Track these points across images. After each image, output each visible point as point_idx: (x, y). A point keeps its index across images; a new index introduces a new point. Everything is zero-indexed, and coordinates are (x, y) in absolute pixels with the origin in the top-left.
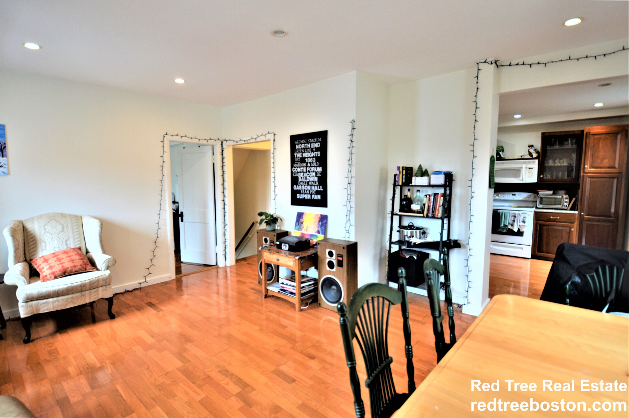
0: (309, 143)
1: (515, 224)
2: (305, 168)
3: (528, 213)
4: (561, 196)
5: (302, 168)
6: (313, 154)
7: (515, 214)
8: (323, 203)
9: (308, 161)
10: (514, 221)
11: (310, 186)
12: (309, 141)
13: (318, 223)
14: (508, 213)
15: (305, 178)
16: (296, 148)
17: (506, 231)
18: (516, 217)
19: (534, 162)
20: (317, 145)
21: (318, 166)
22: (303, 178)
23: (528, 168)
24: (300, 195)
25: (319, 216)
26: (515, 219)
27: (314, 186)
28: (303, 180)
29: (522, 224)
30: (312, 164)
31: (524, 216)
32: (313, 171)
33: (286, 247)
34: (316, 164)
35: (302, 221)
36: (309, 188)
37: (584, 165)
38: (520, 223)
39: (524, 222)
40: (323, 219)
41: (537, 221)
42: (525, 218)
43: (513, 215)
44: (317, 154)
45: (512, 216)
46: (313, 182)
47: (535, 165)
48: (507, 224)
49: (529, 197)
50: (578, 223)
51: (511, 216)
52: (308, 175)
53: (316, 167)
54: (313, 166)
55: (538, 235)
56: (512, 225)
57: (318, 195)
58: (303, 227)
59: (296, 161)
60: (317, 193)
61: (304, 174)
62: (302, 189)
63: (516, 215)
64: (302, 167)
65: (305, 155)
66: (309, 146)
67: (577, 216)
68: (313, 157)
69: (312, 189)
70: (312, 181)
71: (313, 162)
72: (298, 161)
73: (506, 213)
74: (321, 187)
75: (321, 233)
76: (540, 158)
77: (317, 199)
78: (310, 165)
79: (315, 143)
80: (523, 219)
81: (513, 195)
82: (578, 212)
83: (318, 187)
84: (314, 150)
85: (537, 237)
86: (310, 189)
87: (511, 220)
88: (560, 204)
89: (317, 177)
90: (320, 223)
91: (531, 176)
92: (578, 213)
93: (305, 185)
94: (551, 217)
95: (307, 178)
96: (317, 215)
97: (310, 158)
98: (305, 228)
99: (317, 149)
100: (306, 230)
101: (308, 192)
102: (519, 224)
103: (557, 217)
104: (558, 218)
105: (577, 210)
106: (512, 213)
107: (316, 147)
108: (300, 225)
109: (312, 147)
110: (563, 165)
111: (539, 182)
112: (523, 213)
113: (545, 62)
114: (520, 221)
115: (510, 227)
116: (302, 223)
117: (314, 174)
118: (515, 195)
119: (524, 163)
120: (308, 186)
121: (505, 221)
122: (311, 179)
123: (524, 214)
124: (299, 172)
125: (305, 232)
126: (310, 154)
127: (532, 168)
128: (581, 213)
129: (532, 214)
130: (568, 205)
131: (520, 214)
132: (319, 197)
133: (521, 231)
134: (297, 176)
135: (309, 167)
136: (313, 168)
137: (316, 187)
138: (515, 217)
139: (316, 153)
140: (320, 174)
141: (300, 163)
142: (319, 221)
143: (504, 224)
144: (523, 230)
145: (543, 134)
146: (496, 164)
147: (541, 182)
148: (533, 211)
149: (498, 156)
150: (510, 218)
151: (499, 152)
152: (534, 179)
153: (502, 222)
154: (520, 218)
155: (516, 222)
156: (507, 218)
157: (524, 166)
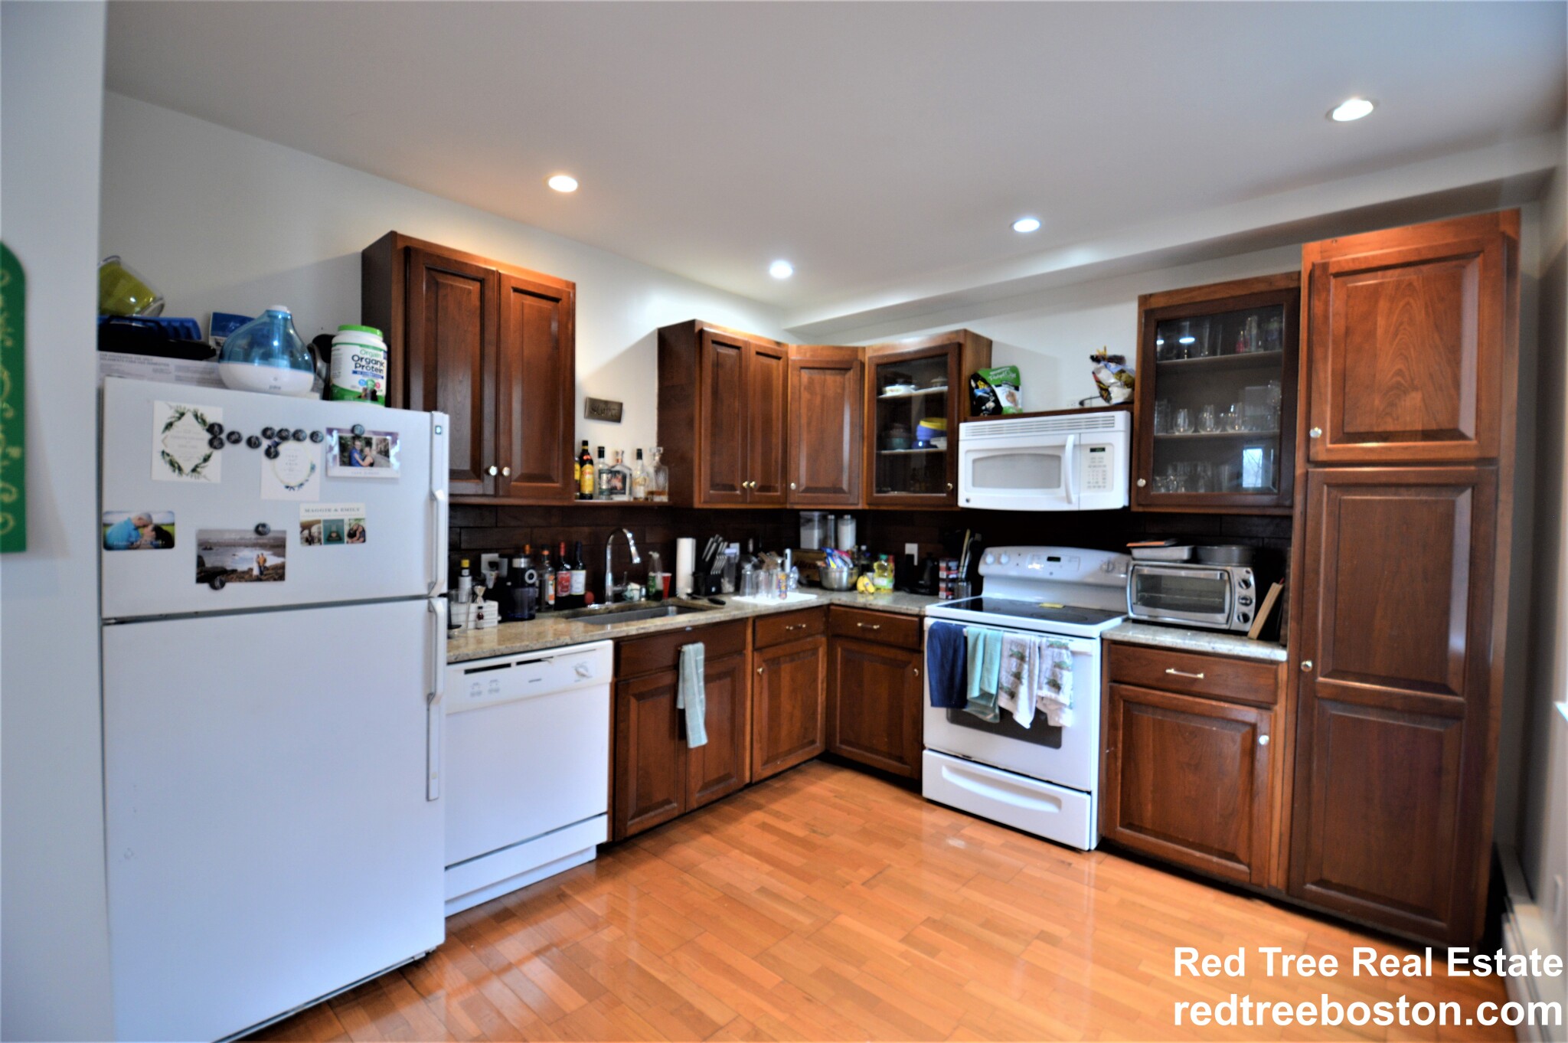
1: (1023, 691)
3: (1076, 645)
4: (1224, 570)
7: (1022, 645)
10: (1018, 676)
14: (996, 639)
17: (995, 716)
18: (1027, 659)
19: (1110, 424)
23: (1086, 445)
26: (1020, 667)
29: (1046, 692)
31: (1057, 660)
37: (1308, 428)
38: (1040, 688)
39: (1055, 685)
41: (1116, 685)
42: (1059, 665)
43: (1015, 649)
45: (1011, 656)
47: (1116, 431)
48: (993, 691)
49: (1108, 571)
50: (1291, 707)
51: (1006, 653)
55: (1120, 746)
56: (1013, 695)
63: (1027, 654)
67: (1283, 674)
73: (988, 640)
76: (1137, 405)
80: (1054, 674)
81: (1050, 559)
82: (1289, 655)
85: (1116, 758)
87: (1007, 672)
88: (1219, 609)
91: (1100, 484)
92: (1288, 661)
94: (1171, 671)
102: (1036, 692)
103: (1197, 673)
104: (1201, 676)
105: (1284, 646)
106: (1012, 642)
110: (1230, 431)
111: (1135, 509)
112: (1051, 645)
114: (1039, 677)
115: (1004, 702)
118: (1058, 559)
119: (1073, 427)
121: (985, 674)
123: (1056, 650)
127: (1103, 450)
128: (1300, 662)
129: (1094, 648)
130: (1251, 615)
131: (1039, 648)
133: (1052, 722)
138: (1022, 658)
143: (981, 690)
144: (1057, 719)
145: (1144, 300)
146: (975, 433)
147: (1141, 509)
148: (1096, 635)
149: (990, 405)
150: (1005, 660)
151: (993, 386)
152: (1114, 496)
153: (973, 680)
154: (1040, 663)
155: (1025, 681)
156: (991, 663)
157: (1071, 440)
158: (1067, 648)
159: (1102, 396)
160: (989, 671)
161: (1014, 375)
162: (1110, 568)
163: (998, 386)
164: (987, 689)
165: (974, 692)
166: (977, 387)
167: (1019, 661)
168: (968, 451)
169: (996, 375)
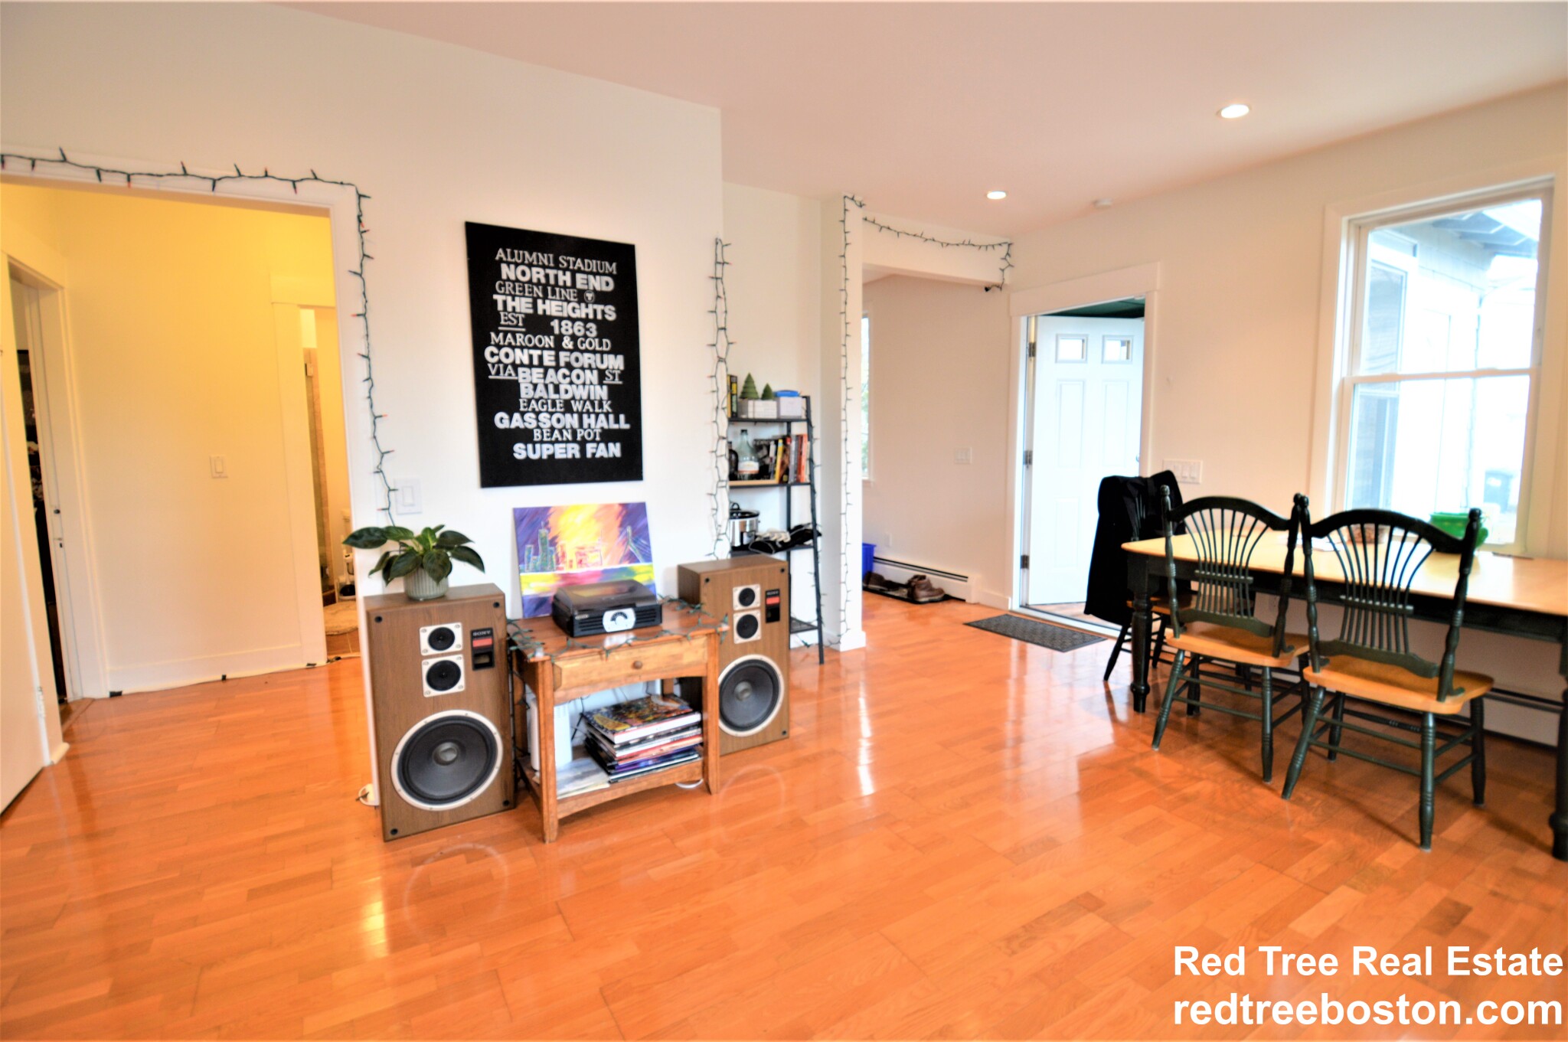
0: (564, 270)
2: (553, 353)
5: (536, 353)
6: (582, 311)
8: (629, 467)
9: (563, 331)
11: (576, 416)
12: (566, 264)
13: (621, 533)
15: (551, 388)
16: (504, 277)
20: (603, 284)
21: (608, 353)
22: (541, 387)
24: (530, 446)
25: (618, 509)
27: (593, 416)
28: (540, 392)
30: (582, 342)
32: (586, 366)
33: (624, 618)
34: (601, 345)
35: (549, 538)
36: (571, 420)
40: (633, 516)
44: (603, 313)
46: (588, 403)
52: (565, 376)
53: (602, 353)
54: (586, 351)
57: (611, 445)
58: (564, 555)
59: (502, 322)
60: (607, 436)
61: (545, 374)
62: (538, 427)
64: (535, 347)
65: (550, 307)
66: (566, 278)
68: (586, 321)
69: (585, 426)
70: (585, 397)
71: (585, 337)
72: (517, 326)
74: (622, 417)
75: (640, 558)
77: (605, 455)
78: (575, 345)
79: (595, 274)
83: (611, 417)
84: (590, 296)
86: (576, 425)
89: (605, 388)
90: (629, 530)
93: (552, 414)
95: (562, 388)
96: (608, 507)
97: (574, 320)
98: (571, 555)
99: (601, 298)
100: (580, 562)
101: (568, 435)
107: (598, 288)
108: (544, 550)
109: (579, 286)
116: (553, 542)
117: (594, 377)
120: (568, 415)
122: (581, 393)
124: (522, 365)
125: (576, 570)
126: (574, 309)
132: (615, 450)
134: (514, 377)
135: (571, 351)
136: (587, 355)
137: (602, 417)
139: (599, 308)
140: (617, 379)
141: (525, 334)
142: (622, 525)
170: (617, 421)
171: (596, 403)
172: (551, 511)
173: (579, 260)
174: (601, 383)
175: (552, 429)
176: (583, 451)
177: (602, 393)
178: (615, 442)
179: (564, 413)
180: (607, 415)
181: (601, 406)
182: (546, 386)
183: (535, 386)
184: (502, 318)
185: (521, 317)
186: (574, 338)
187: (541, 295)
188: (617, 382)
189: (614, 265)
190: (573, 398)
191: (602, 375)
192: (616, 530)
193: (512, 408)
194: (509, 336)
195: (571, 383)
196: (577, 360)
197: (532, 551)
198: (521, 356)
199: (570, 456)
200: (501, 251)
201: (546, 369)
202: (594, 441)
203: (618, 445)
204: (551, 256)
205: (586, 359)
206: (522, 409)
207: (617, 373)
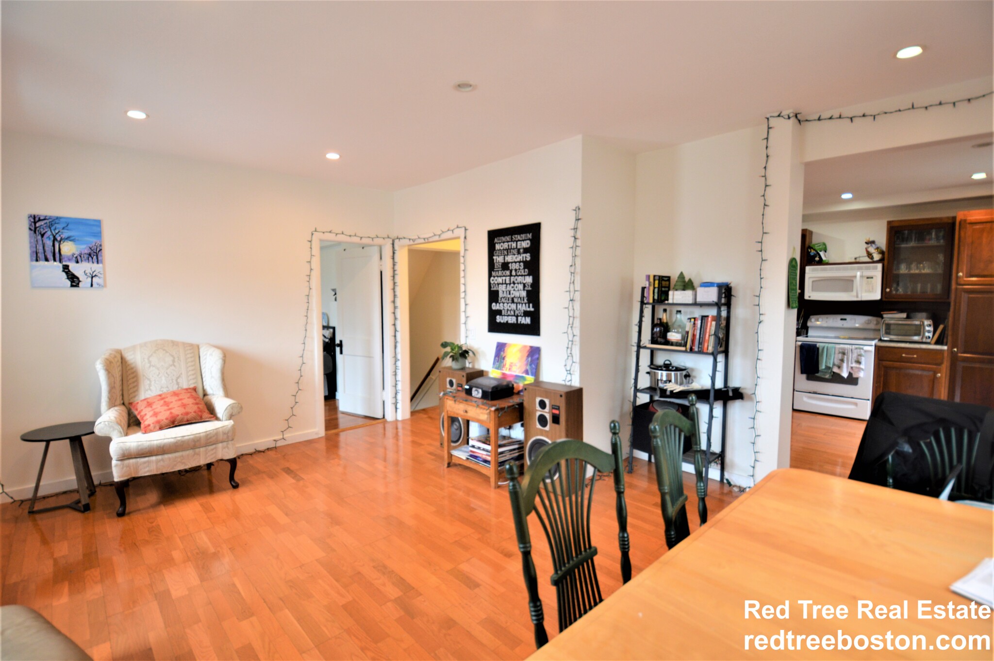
0: (514, 241)
1: (845, 365)
2: (509, 277)
3: (866, 348)
4: (921, 321)
5: (504, 278)
6: (520, 258)
7: (844, 349)
8: (533, 329)
9: (513, 268)
10: (842, 360)
11: (515, 304)
12: (514, 238)
13: (527, 359)
14: (832, 348)
16: (496, 249)
17: (830, 376)
18: (846, 354)
19: (876, 268)
20: (526, 244)
21: (527, 275)
22: (505, 292)
23: (865, 276)
24: (501, 317)
25: (528, 348)
26: (843, 357)
27: (521, 304)
28: (505, 295)
29: (854, 365)
30: (518, 272)
31: (859, 353)
32: (519, 282)
33: (478, 392)
34: (524, 272)
35: (503, 356)
36: (513, 306)
37: (957, 272)
38: (852, 363)
39: (859, 362)
40: (534, 354)
41: (881, 362)
42: (860, 355)
43: (841, 351)
44: (526, 257)
45: (839, 353)
46: (519, 299)
47: (877, 271)
48: (831, 366)
49: (868, 323)
50: (949, 364)
51: (837, 352)
52: (512, 287)
53: (525, 276)
54: (520, 275)
55: (882, 383)
56: (839, 367)
57: (527, 318)
58: (505, 365)
59: (495, 267)
60: (526, 314)
61: (506, 287)
62: (504, 309)
63: (846, 352)
64: (504, 276)
65: (509, 259)
66: (514, 245)
67: (946, 354)
68: (520, 262)
69: (518, 309)
70: (518, 296)
71: (519, 269)
72: (499, 268)
73: (829, 348)
74: (531, 305)
75: (530, 373)
76: (886, 262)
77: (525, 323)
78: (516, 273)
79: (523, 240)
80: (857, 358)
81: (842, 319)
82: (948, 348)
84: (522, 251)
85: (880, 387)
86: (515, 309)
87: (837, 359)
88: (918, 334)
90: (530, 359)
91: (871, 290)
92: (948, 350)
93: (508, 303)
94: (904, 355)
95: (511, 292)
96: (525, 347)
97: (516, 262)
98: (507, 366)
99: (526, 251)
100: (510, 369)
101: (513, 313)
102: (850, 365)
103: (914, 354)
104: (915, 356)
105: (947, 345)
106: (839, 348)
107: (525, 247)
108: (501, 361)
109: (518, 247)
110: (923, 272)
111: (884, 299)
112: (857, 349)
113: (873, 114)
114: (851, 360)
115: (836, 370)
116: (504, 358)
117: (521, 287)
118: (845, 319)
119: (859, 269)
120: (513, 304)
121: (828, 360)
122: (517, 294)
123: (859, 350)
124: (500, 284)
125: (507, 372)
126: (516, 258)
127: (872, 278)
128: (952, 349)
129: (872, 349)
130: (931, 336)
131: (852, 350)
132: (527, 321)
133: (855, 376)
134: (497, 289)
135: (515, 276)
136: (520, 277)
137: (524, 305)
138: (844, 354)
139: (524, 255)
140: (529, 287)
141: (501, 271)
142: (528, 356)
143: (826, 366)
144: (857, 374)
145: (889, 223)
146: (813, 270)
147: (887, 300)
148: (874, 344)
149: (817, 259)
150: (836, 356)
151: (819, 251)
152: (876, 295)
153: (822, 362)
154: (852, 355)
155: (845, 362)
156: (831, 356)
157: (858, 274)
158: (863, 349)
159: (869, 257)
160: (830, 359)
161: (824, 246)
162: (869, 323)
163: (821, 251)
164: (828, 365)
165: (822, 367)
166: (811, 252)
167: (842, 355)
168: (810, 278)
169: (818, 246)
170: (529, 307)
171: (522, 299)
172: (507, 345)
173: (519, 236)
174: (524, 290)
175: (508, 310)
176: (517, 320)
177: (524, 294)
178: (528, 316)
179: (511, 303)
180: (526, 304)
181: (524, 300)
182: (507, 292)
183: (503, 292)
184: (495, 265)
185: (500, 264)
186: (516, 270)
187: (506, 254)
188: (530, 289)
189: (531, 234)
190: (515, 297)
191: (524, 286)
192: (525, 358)
193: (497, 302)
194: (497, 272)
195: (514, 290)
196: (516, 280)
197: (497, 360)
198: (500, 280)
199: (513, 322)
200: (496, 239)
201: (507, 284)
202: (521, 316)
203: (529, 318)
204: (510, 236)
205: (520, 279)
206: (499, 302)
207: (530, 284)
